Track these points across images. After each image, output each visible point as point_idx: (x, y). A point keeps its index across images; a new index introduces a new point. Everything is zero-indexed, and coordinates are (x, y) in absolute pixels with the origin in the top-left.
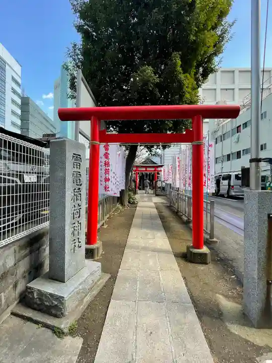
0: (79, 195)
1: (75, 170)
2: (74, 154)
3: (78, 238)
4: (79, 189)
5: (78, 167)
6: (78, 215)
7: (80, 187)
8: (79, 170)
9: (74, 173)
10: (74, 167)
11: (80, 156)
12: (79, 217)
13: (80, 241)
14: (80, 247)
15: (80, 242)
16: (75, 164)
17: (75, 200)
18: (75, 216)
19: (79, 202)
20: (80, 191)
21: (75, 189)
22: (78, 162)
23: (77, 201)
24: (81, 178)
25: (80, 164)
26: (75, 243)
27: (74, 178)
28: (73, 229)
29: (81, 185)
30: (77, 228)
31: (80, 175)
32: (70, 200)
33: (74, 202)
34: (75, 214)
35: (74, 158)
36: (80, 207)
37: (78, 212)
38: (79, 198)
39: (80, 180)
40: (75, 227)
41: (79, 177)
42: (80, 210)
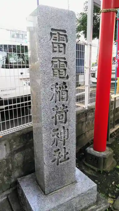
0: (65, 93)
1: (57, 55)
2: (52, 29)
3: (65, 148)
4: (64, 83)
5: (62, 50)
6: (64, 120)
7: (66, 81)
8: (62, 56)
9: (54, 60)
10: (54, 51)
11: (65, 31)
12: (66, 120)
13: (67, 151)
14: (68, 158)
15: (68, 153)
16: (55, 45)
17: (58, 99)
18: (58, 120)
19: (64, 102)
20: (66, 87)
21: (57, 84)
22: (61, 42)
23: (61, 100)
24: (67, 67)
25: (64, 45)
26: (60, 153)
27: (54, 68)
28: (56, 137)
29: (68, 77)
30: (63, 135)
31: (66, 62)
32: (49, 100)
33: (56, 102)
34: (58, 118)
35: (53, 36)
36: (66, 109)
37: (62, 115)
38: (65, 96)
39: (65, 70)
40: (59, 133)
41: (63, 66)
42: (67, 113)
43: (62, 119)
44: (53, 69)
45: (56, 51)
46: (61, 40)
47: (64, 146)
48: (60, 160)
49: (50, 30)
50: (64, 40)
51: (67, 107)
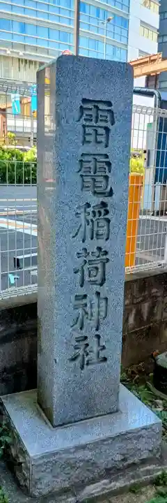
0: (103, 223)
1: (89, 148)
2: (85, 101)
3: (98, 337)
4: (104, 204)
5: (102, 139)
6: (99, 278)
7: (106, 200)
8: (104, 151)
9: (86, 158)
10: (85, 142)
11: (109, 104)
12: (103, 280)
13: (103, 343)
14: (105, 359)
15: (104, 348)
16: (88, 130)
17: (88, 235)
18: (87, 278)
19: (101, 242)
20: (107, 212)
21: (88, 205)
22: (99, 124)
23: (95, 238)
24: (110, 172)
25: (107, 129)
26: (87, 345)
27: (84, 174)
28: (80, 311)
29: (111, 193)
30: (95, 310)
31: (109, 164)
32: (71, 235)
33: (83, 241)
34: (86, 273)
35: (86, 112)
36: (104, 257)
37: (97, 268)
38: (103, 231)
39: (106, 178)
40: (89, 305)
41: (103, 170)
42: (107, 265)
43: (95, 276)
44: (82, 176)
45: (89, 142)
46: (101, 120)
47: (97, 333)
48: (86, 359)
49: (81, 102)
50: (106, 121)
51: (106, 253)
